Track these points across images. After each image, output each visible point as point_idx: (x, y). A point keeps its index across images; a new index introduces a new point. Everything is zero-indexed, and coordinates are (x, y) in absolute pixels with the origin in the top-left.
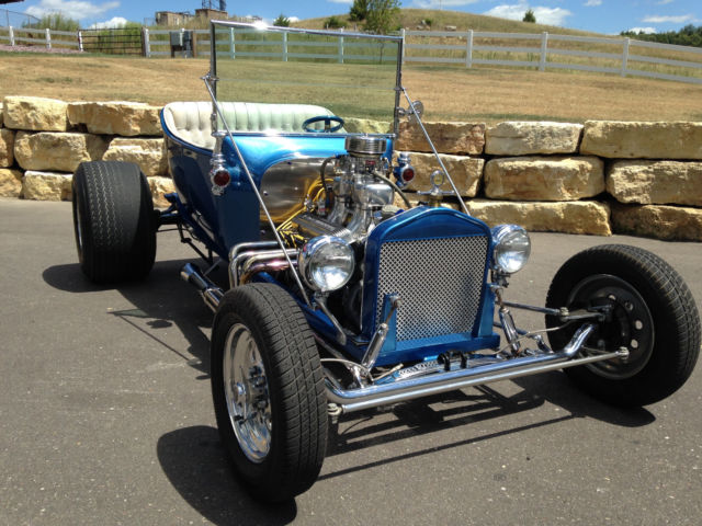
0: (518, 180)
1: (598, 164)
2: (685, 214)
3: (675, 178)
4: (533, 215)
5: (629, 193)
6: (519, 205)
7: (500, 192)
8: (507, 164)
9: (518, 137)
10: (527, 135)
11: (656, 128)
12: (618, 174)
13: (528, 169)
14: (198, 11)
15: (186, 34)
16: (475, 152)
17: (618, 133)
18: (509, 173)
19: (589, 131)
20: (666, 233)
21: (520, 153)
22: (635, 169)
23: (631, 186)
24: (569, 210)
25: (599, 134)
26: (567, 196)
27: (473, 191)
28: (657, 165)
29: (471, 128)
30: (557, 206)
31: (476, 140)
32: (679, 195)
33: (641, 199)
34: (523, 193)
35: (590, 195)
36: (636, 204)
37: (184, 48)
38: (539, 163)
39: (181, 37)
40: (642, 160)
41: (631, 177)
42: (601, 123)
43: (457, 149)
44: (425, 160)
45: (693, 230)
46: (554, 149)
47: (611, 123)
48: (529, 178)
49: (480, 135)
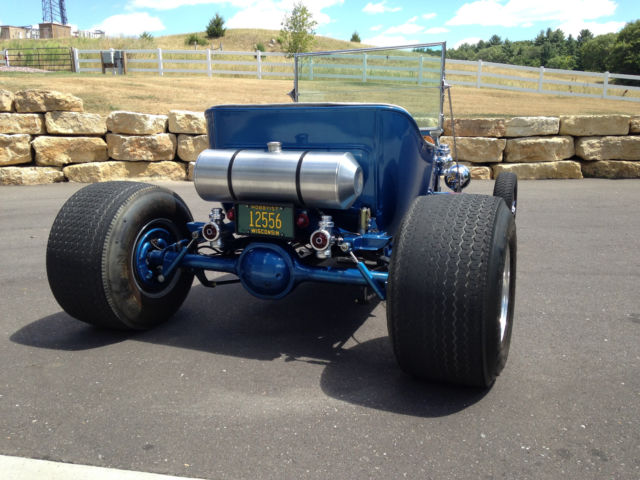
0: (529, 150)
1: (572, 139)
2: (622, 164)
3: (615, 145)
4: (540, 170)
5: (592, 154)
6: (531, 165)
7: (519, 158)
8: (522, 141)
9: (527, 125)
10: (533, 124)
11: (603, 119)
12: (584, 144)
13: (535, 144)
14: (41, 26)
15: (117, 53)
16: (500, 136)
17: (583, 122)
18: (523, 146)
19: (566, 121)
20: (613, 175)
21: (529, 134)
22: (594, 141)
23: (592, 150)
24: (560, 166)
25: (573, 123)
26: (557, 158)
27: (501, 158)
28: (604, 139)
29: (497, 122)
30: (553, 163)
31: (500, 128)
32: (617, 154)
33: (597, 157)
34: (531, 158)
35: (568, 157)
36: (595, 161)
37: (115, 65)
38: (541, 140)
39: (112, 56)
40: (595, 136)
41: (592, 146)
42: (573, 117)
43: (489, 134)
44: (472, 141)
45: (627, 172)
46: (549, 132)
47: (579, 116)
48: (537, 149)
49: (502, 126)
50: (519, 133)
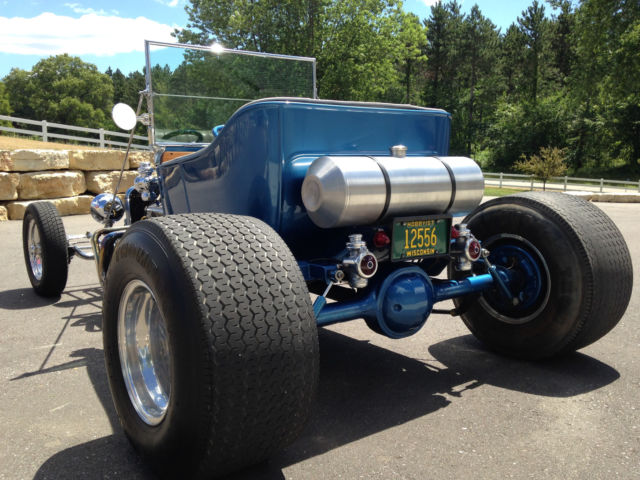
0: (47, 185)
1: (81, 175)
3: (122, 179)
5: (106, 188)
6: (52, 201)
7: (36, 195)
8: (38, 176)
9: (40, 159)
10: (45, 158)
12: (97, 178)
13: (52, 179)
16: (8, 169)
17: (91, 157)
18: (39, 181)
19: (75, 155)
21: (43, 168)
22: (104, 176)
23: (105, 185)
24: (79, 200)
25: (82, 157)
26: (74, 193)
27: (16, 195)
28: (112, 174)
30: (72, 199)
31: (7, 161)
34: (48, 194)
35: (83, 192)
40: (104, 171)
41: (104, 180)
42: (80, 151)
48: (54, 184)
49: (9, 159)
50: (31, 168)
